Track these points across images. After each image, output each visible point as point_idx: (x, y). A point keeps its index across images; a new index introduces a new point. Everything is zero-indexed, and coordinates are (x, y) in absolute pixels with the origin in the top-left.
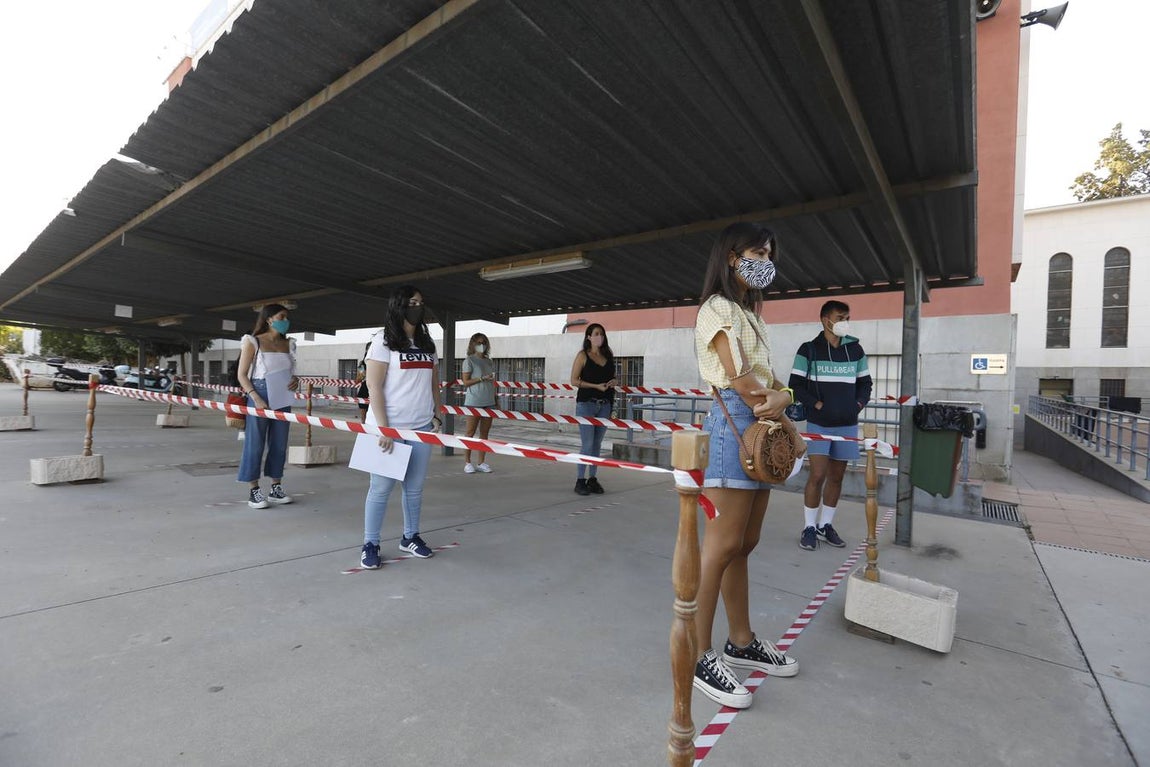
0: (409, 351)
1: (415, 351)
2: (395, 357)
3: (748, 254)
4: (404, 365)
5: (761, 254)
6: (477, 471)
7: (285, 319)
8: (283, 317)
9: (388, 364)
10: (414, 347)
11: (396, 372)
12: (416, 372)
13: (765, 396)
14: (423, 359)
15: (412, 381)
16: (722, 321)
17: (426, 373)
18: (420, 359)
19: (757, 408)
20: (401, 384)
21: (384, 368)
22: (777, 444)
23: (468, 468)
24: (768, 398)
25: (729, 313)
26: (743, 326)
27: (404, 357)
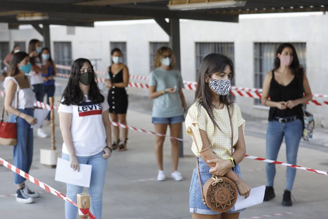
0: (84, 104)
1: (88, 104)
2: (75, 109)
3: (214, 76)
4: (81, 114)
5: (223, 76)
6: (168, 179)
7: (29, 63)
8: (26, 62)
9: (72, 114)
10: (88, 101)
11: (77, 119)
12: (90, 117)
13: (215, 163)
14: (94, 109)
15: (88, 123)
16: (193, 120)
17: (98, 118)
18: (91, 109)
19: (212, 170)
20: (80, 126)
21: (70, 117)
22: (220, 190)
23: (161, 176)
24: (217, 164)
25: (196, 116)
26: (206, 122)
27: (81, 109)
